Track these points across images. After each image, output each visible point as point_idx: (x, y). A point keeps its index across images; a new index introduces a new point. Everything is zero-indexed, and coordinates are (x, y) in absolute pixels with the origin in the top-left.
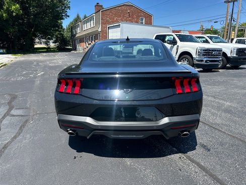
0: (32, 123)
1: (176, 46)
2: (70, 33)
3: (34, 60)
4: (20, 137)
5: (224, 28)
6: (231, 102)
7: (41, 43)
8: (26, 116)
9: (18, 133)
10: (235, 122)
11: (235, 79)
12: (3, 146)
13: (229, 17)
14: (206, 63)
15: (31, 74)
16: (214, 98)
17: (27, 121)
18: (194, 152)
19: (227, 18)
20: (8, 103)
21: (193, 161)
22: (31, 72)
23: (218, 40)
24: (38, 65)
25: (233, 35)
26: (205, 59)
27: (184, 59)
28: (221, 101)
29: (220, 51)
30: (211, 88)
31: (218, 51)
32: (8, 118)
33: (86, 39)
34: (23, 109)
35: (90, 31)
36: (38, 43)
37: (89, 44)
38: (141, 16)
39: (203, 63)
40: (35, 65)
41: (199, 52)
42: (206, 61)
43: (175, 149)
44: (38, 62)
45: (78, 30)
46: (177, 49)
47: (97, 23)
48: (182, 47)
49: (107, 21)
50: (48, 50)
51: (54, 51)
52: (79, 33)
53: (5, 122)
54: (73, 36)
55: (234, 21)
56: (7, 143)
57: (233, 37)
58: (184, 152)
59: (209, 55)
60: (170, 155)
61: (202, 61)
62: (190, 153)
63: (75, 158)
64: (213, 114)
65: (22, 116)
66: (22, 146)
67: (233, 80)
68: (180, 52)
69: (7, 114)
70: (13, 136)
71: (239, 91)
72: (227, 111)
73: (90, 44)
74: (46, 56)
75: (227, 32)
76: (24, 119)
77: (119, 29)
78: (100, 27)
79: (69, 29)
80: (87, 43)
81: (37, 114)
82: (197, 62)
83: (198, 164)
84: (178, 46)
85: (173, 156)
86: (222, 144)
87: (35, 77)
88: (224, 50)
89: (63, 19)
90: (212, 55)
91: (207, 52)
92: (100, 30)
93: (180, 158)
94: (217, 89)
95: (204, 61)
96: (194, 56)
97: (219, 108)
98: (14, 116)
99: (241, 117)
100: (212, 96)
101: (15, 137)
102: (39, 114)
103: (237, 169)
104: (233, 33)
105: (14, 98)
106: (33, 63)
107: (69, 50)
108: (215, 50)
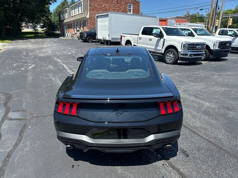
0: (30, 129)
1: (162, 39)
2: (58, 18)
3: (23, 49)
4: (21, 145)
5: (209, 15)
6: (210, 102)
7: (28, 27)
8: (23, 119)
9: (19, 140)
10: (211, 125)
11: (216, 73)
12: (6, 154)
13: (214, 5)
14: (190, 57)
15: (22, 67)
16: (196, 97)
17: (25, 126)
18: (175, 158)
19: (212, 6)
20: (4, 104)
21: (174, 168)
22: (21, 64)
23: (203, 32)
24: (27, 55)
25: (217, 23)
26: (190, 53)
27: (170, 52)
28: (201, 101)
29: (203, 45)
30: (193, 86)
31: (201, 45)
32: (6, 121)
33: (74, 25)
34: (19, 111)
35: (78, 17)
36: (25, 27)
37: (77, 31)
38: (129, 3)
39: (188, 57)
40: (24, 56)
41: (184, 46)
42: (190, 55)
43: (159, 155)
44: (28, 51)
45: (66, 16)
46: (164, 42)
47: (85, 9)
48: (168, 41)
49: (95, 7)
50: (36, 35)
51: (42, 37)
52: (67, 18)
53: (4, 126)
54: (61, 21)
55: (218, 8)
56: (10, 151)
57: (217, 25)
58: (167, 159)
59: (193, 49)
60: (155, 162)
61: (187, 55)
62: (172, 160)
63: (73, 166)
64: (194, 116)
65: (19, 119)
66: (24, 154)
67: (214, 75)
68: (166, 45)
69: (5, 117)
70: (14, 143)
71: (218, 89)
72: (206, 113)
73: (79, 31)
74: (34, 43)
75: (212, 19)
76: (22, 123)
77: (107, 19)
78: (88, 14)
79: (57, 13)
80: (75, 29)
81: (34, 117)
82: (182, 56)
83: (178, 171)
84: (164, 39)
85: (157, 163)
86: (199, 149)
87: (27, 71)
88: (208, 43)
89: (50, 4)
90: (196, 49)
91: (192, 46)
92: (88, 17)
93: (164, 165)
94: (199, 87)
95: (189, 55)
96: (179, 50)
97: (199, 109)
98: (11, 119)
99: (217, 119)
100: (193, 95)
101: (16, 145)
102: (36, 117)
103: (210, 175)
104: (218, 20)
105: (9, 97)
106: (22, 53)
107: (57, 36)
108: (199, 45)
